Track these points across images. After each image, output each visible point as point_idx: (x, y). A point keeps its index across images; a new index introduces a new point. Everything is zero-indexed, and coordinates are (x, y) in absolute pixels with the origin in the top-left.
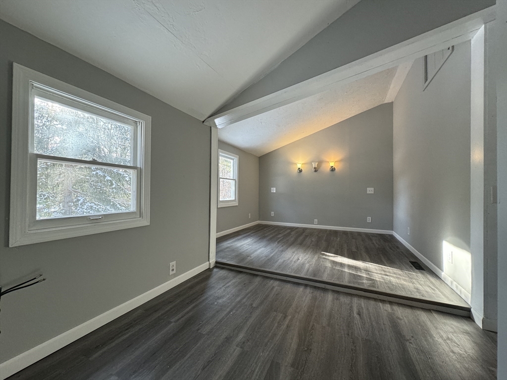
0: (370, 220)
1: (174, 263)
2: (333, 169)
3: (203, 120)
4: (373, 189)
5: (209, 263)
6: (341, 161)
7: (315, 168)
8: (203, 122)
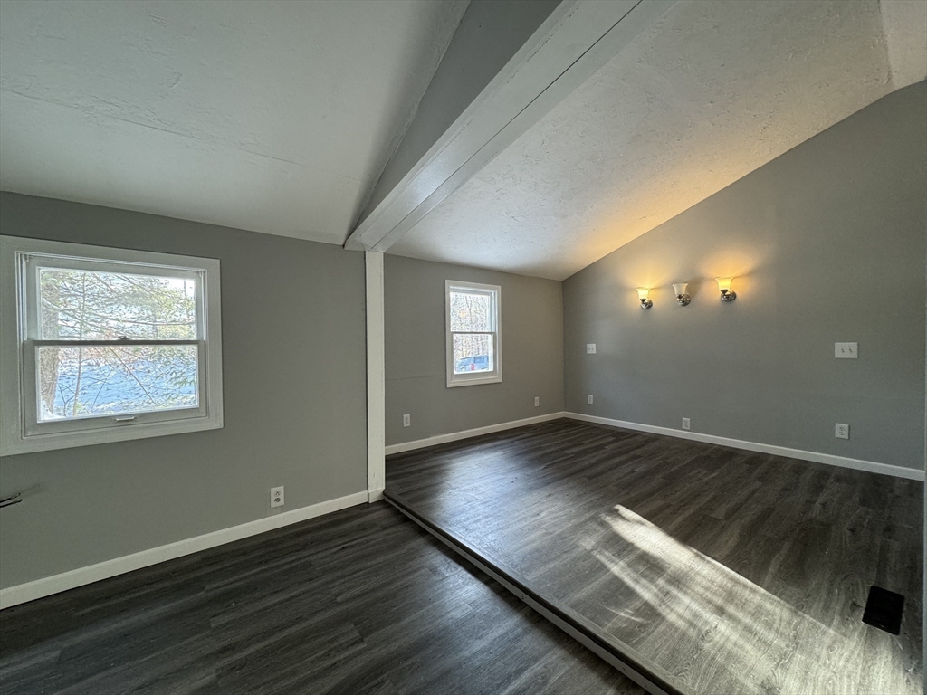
0: (846, 432)
1: (281, 489)
2: (729, 298)
3: (342, 244)
4: (854, 346)
5: (368, 494)
6: (750, 274)
7: (680, 297)
8: (344, 246)
